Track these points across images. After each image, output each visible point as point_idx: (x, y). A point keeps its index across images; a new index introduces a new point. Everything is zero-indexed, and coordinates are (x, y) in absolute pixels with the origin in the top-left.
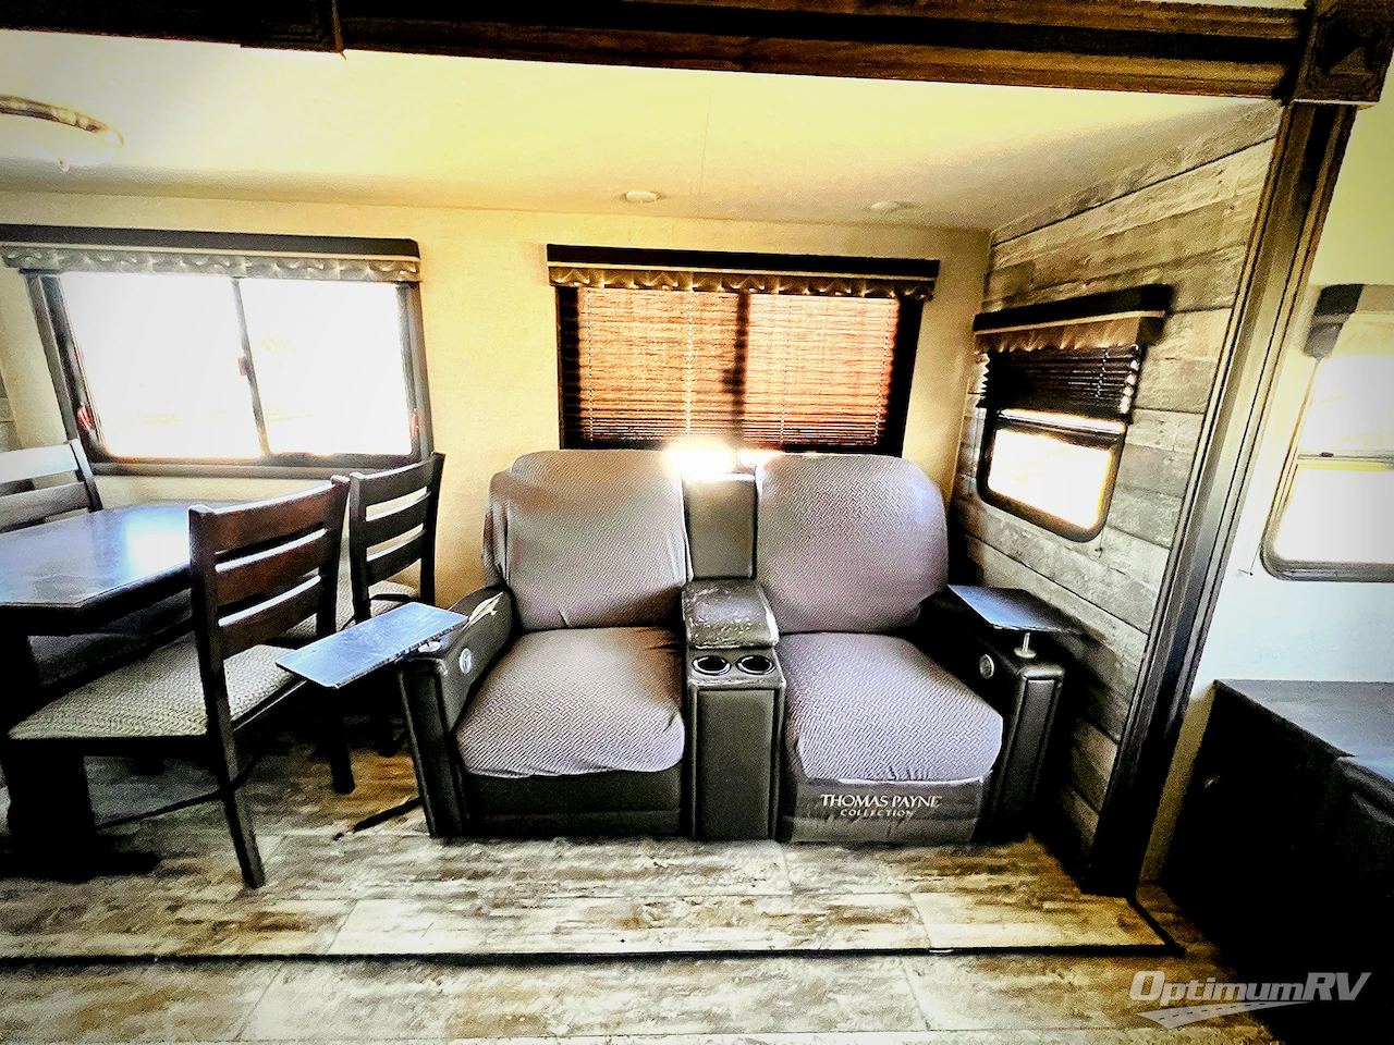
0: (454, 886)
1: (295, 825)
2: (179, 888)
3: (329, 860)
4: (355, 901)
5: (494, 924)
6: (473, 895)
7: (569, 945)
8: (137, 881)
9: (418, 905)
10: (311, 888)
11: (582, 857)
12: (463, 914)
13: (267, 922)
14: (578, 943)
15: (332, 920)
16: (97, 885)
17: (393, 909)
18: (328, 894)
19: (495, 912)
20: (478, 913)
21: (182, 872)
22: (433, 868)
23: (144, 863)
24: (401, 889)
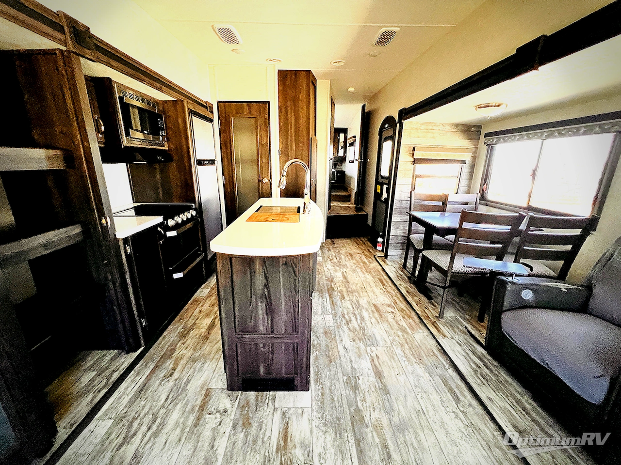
0: (478, 361)
1: (461, 317)
2: (430, 306)
3: (458, 328)
4: (453, 338)
5: (476, 378)
6: (479, 367)
7: (488, 404)
8: (426, 299)
9: (464, 354)
10: (449, 329)
11: (530, 404)
12: (471, 367)
13: (435, 325)
14: (492, 407)
15: (445, 336)
16: (421, 295)
17: (458, 348)
18: (450, 332)
19: (479, 376)
20: (475, 371)
21: (433, 305)
22: (479, 354)
23: (430, 298)
24: (465, 347)
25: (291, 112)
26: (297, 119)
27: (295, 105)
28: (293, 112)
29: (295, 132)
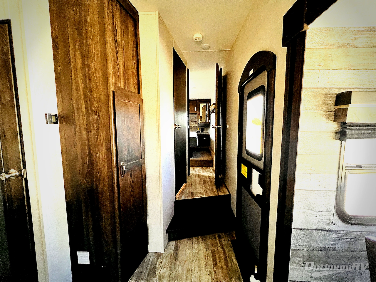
25: (74, 48)
26: (86, 58)
27: (80, 35)
28: (77, 47)
29: (84, 82)
